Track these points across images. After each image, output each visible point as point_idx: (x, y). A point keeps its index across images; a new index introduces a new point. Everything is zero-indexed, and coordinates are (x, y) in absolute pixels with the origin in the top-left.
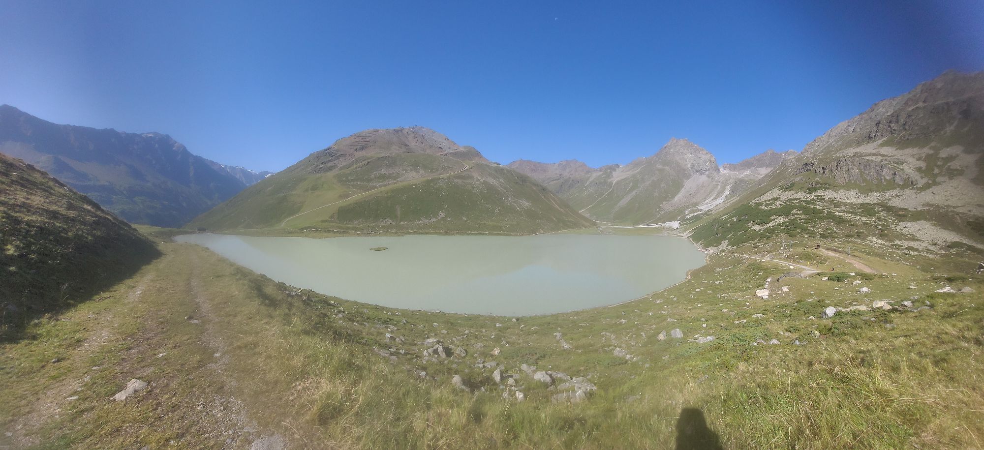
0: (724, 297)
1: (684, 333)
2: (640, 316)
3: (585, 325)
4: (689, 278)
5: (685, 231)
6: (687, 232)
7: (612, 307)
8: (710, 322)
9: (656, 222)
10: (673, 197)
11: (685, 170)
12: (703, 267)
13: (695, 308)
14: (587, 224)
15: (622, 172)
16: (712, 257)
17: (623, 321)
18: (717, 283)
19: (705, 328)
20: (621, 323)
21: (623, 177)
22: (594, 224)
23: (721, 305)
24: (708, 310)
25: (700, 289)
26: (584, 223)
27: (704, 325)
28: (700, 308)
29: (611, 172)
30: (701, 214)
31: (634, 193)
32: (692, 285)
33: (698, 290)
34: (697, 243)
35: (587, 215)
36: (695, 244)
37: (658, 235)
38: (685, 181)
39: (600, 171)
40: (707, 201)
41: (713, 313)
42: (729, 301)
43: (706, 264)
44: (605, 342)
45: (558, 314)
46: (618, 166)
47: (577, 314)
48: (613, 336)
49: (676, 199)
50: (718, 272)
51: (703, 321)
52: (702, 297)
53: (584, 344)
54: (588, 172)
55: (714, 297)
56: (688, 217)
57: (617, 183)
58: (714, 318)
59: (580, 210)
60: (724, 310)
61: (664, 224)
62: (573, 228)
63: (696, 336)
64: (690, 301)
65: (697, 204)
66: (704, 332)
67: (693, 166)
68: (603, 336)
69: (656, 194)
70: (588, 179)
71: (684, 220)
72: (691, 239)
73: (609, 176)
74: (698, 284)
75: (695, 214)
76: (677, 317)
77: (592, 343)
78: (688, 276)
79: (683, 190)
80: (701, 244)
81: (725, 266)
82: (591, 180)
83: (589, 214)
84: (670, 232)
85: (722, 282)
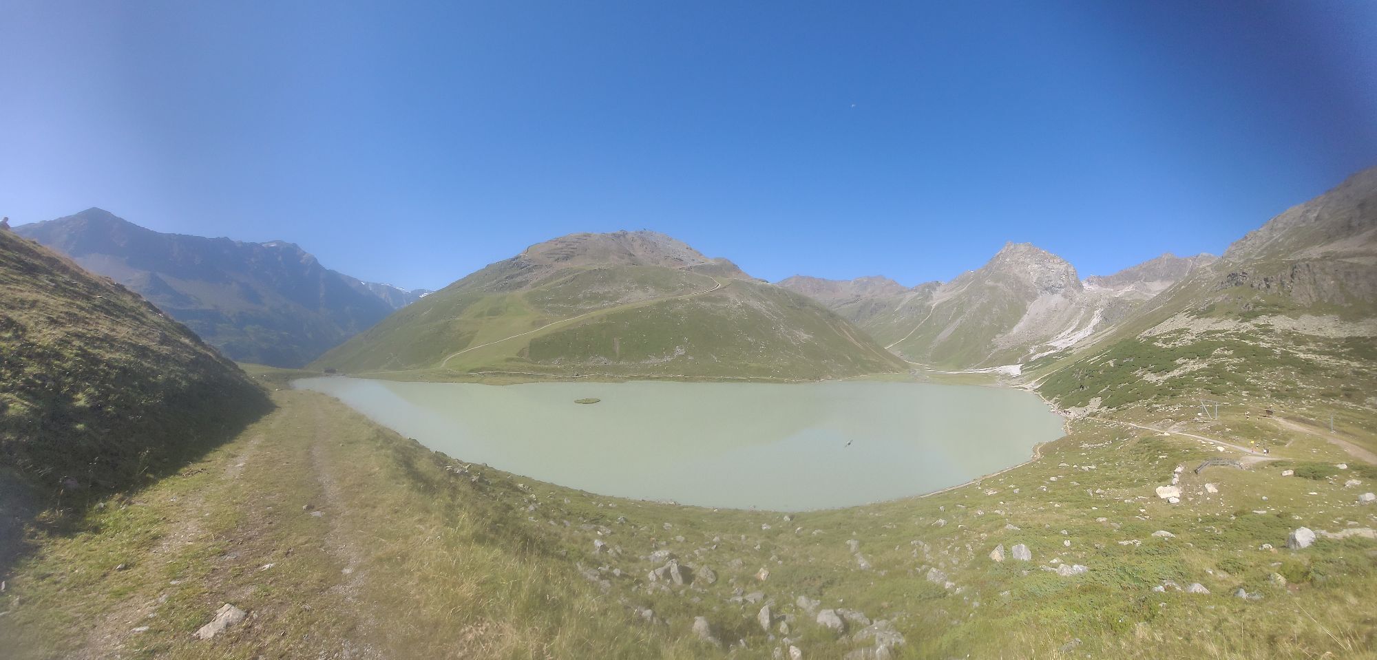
0: (1099, 494)
1: (1034, 554)
2: (965, 515)
3: (890, 527)
4: (1039, 456)
5: (1030, 380)
6: (1033, 382)
7: (926, 498)
8: (1076, 539)
9: (986, 365)
10: (1011, 327)
11: (1027, 287)
12: (1062, 440)
13: (1050, 510)
14: (896, 366)
15: (944, 291)
16: (1074, 424)
17: (942, 521)
18: (1086, 468)
19: (1069, 549)
20: (938, 526)
21: (945, 299)
22: (906, 366)
23: (1094, 508)
24: (1072, 516)
25: (1056, 476)
26: (892, 364)
27: (1067, 543)
28: (1058, 510)
29: (930, 292)
30: (1054, 354)
31: (959, 320)
32: (1044, 468)
33: (1053, 479)
34: (1049, 400)
35: (897, 354)
36: (1047, 402)
37: (989, 385)
38: (1029, 303)
39: (916, 291)
40: (1063, 334)
41: (1081, 522)
42: (1108, 502)
43: (1066, 435)
44: (917, 558)
45: (853, 507)
46: (938, 284)
47: (879, 507)
48: (927, 548)
49: (1015, 330)
50: (1086, 450)
51: (1064, 535)
52: (1060, 492)
53: (888, 561)
54: (901, 292)
55: (1082, 493)
56: (1033, 358)
57: (937, 307)
58: (1083, 532)
59: (889, 344)
60: (1101, 520)
61: (997, 369)
62: (877, 372)
63: (1055, 561)
64: (1041, 496)
65: (1047, 338)
66: (1067, 555)
67: (1039, 281)
68: (913, 547)
69: (986, 323)
70: (901, 300)
71: (1028, 364)
72: (1039, 393)
73: (928, 297)
74: (1053, 468)
75: (1046, 354)
76: (1020, 522)
77: (900, 558)
78: (1036, 454)
79: (1025, 318)
80: (1056, 402)
81: (1097, 439)
82: (904, 303)
83: (900, 352)
84: (1007, 381)
85: (1093, 467)
